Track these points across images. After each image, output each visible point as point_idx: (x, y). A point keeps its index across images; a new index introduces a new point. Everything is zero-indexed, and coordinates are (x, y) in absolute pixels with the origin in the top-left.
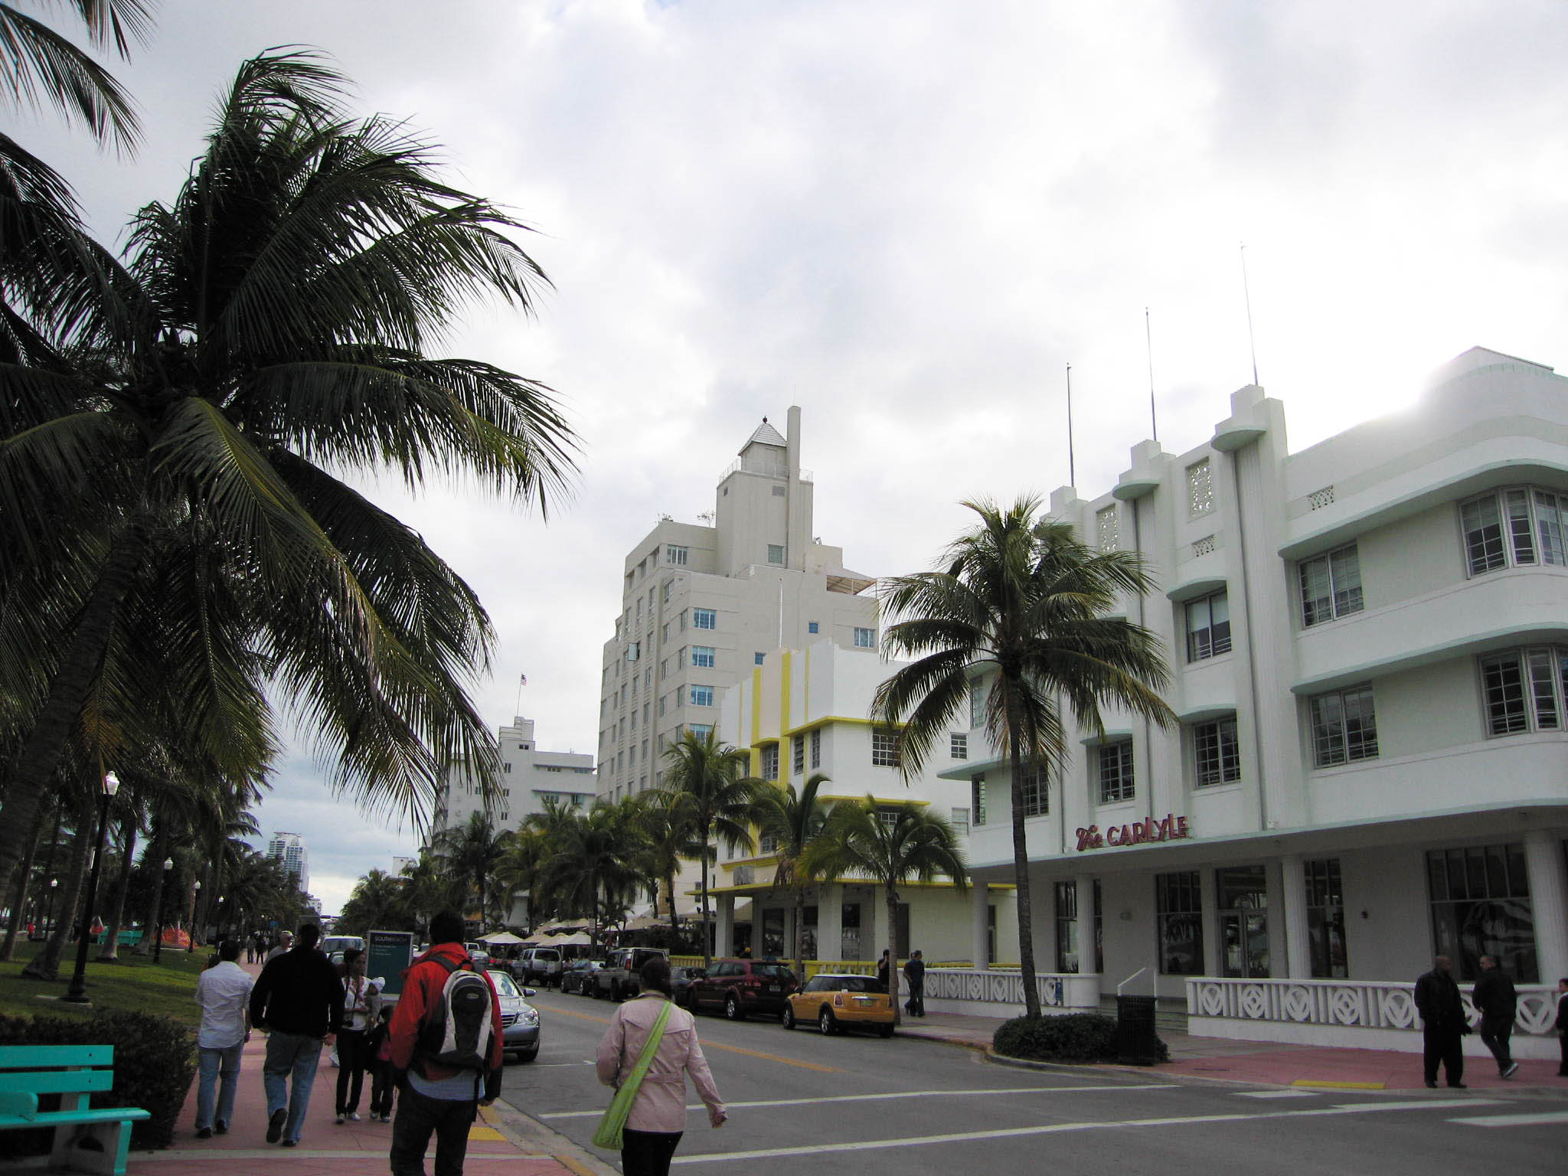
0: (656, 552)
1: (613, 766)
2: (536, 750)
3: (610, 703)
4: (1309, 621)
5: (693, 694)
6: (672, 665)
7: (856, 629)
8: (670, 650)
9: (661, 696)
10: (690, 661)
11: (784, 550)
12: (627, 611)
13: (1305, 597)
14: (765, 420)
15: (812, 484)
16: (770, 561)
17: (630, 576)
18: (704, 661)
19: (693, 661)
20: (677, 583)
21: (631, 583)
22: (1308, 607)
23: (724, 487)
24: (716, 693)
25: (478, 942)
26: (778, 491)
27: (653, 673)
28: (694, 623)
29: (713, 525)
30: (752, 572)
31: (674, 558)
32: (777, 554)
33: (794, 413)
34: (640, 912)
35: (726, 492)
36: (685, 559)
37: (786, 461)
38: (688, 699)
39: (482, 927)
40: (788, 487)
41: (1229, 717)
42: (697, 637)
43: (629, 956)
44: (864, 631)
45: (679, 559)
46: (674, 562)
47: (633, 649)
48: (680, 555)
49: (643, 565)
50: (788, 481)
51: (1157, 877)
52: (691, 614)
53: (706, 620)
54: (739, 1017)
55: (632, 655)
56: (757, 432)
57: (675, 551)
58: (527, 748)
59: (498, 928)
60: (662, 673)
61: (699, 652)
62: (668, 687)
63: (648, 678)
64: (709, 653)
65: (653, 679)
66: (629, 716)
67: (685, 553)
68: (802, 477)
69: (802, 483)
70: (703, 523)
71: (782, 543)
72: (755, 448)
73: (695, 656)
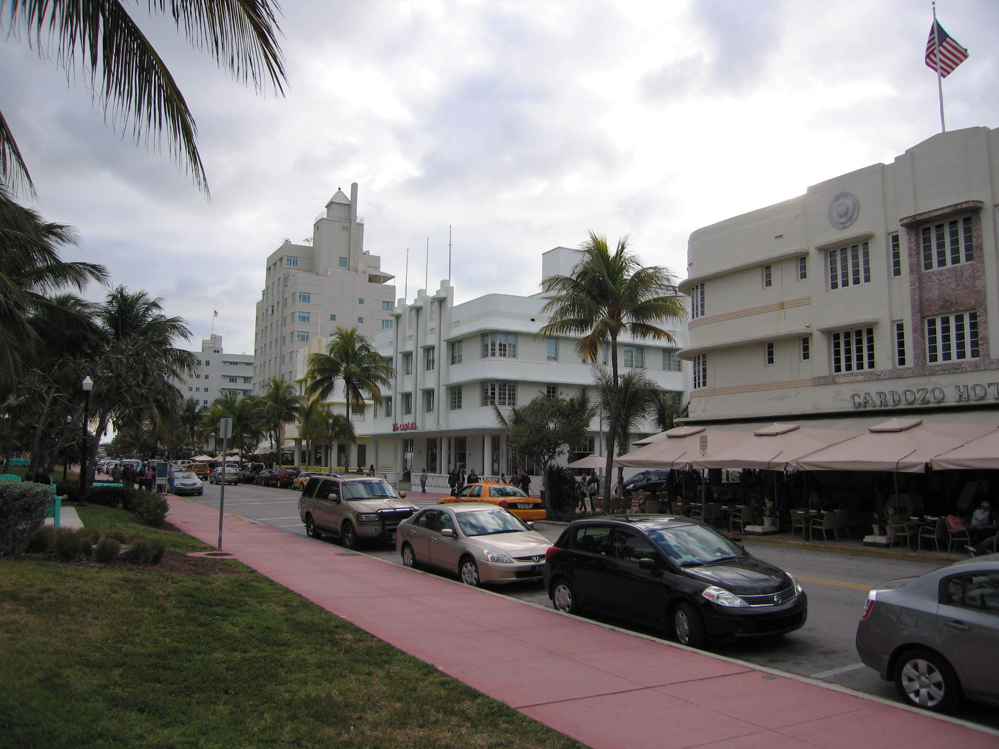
0: (281, 259)
1: (261, 368)
2: (224, 353)
3: (260, 335)
4: (453, 363)
5: (298, 336)
6: (289, 320)
7: (384, 302)
8: (287, 312)
9: (283, 335)
10: (297, 319)
11: (348, 260)
12: (267, 288)
13: (453, 355)
14: (339, 189)
15: (363, 225)
16: (340, 266)
17: (269, 269)
18: (305, 319)
19: (298, 319)
20: (291, 277)
21: (270, 272)
22: (453, 358)
23: (317, 225)
24: (310, 335)
25: (191, 460)
26: (345, 229)
27: (280, 322)
28: (299, 299)
29: (311, 245)
30: (329, 273)
31: (291, 263)
32: (344, 262)
33: (355, 187)
34: (265, 446)
35: (318, 228)
36: (296, 264)
37: (349, 212)
38: (296, 338)
39: (193, 452)
40: (350, 226)
41: (433, 391)
42: (301, 307)
43: (249, 466)
44: (388, 302)
45: (293, 263)
46: (290, 265)
47: (270, 309)
48: (293, 261)
49: (275, 264)
50: (350, 223)
51: (428, 440)
52: (298, 295)
53: (306, 298)
54: (281, 487)
55: (270, 312)
56: (335, 197)
57: (291, 259)
58: (218, 352)
59: (201, 453)
60: (284, 324)
61: (302, 315)
62: (287, 331)
63: (277, 325)
64: (307, 315)
65: (280, 326)
66: (268, 345)
67: (296, 260)
68: (358, 221)
69: (358, 224)
70: (306, 244)
71: (346, 256)
72: (333, 205)
73: (299, 317)
